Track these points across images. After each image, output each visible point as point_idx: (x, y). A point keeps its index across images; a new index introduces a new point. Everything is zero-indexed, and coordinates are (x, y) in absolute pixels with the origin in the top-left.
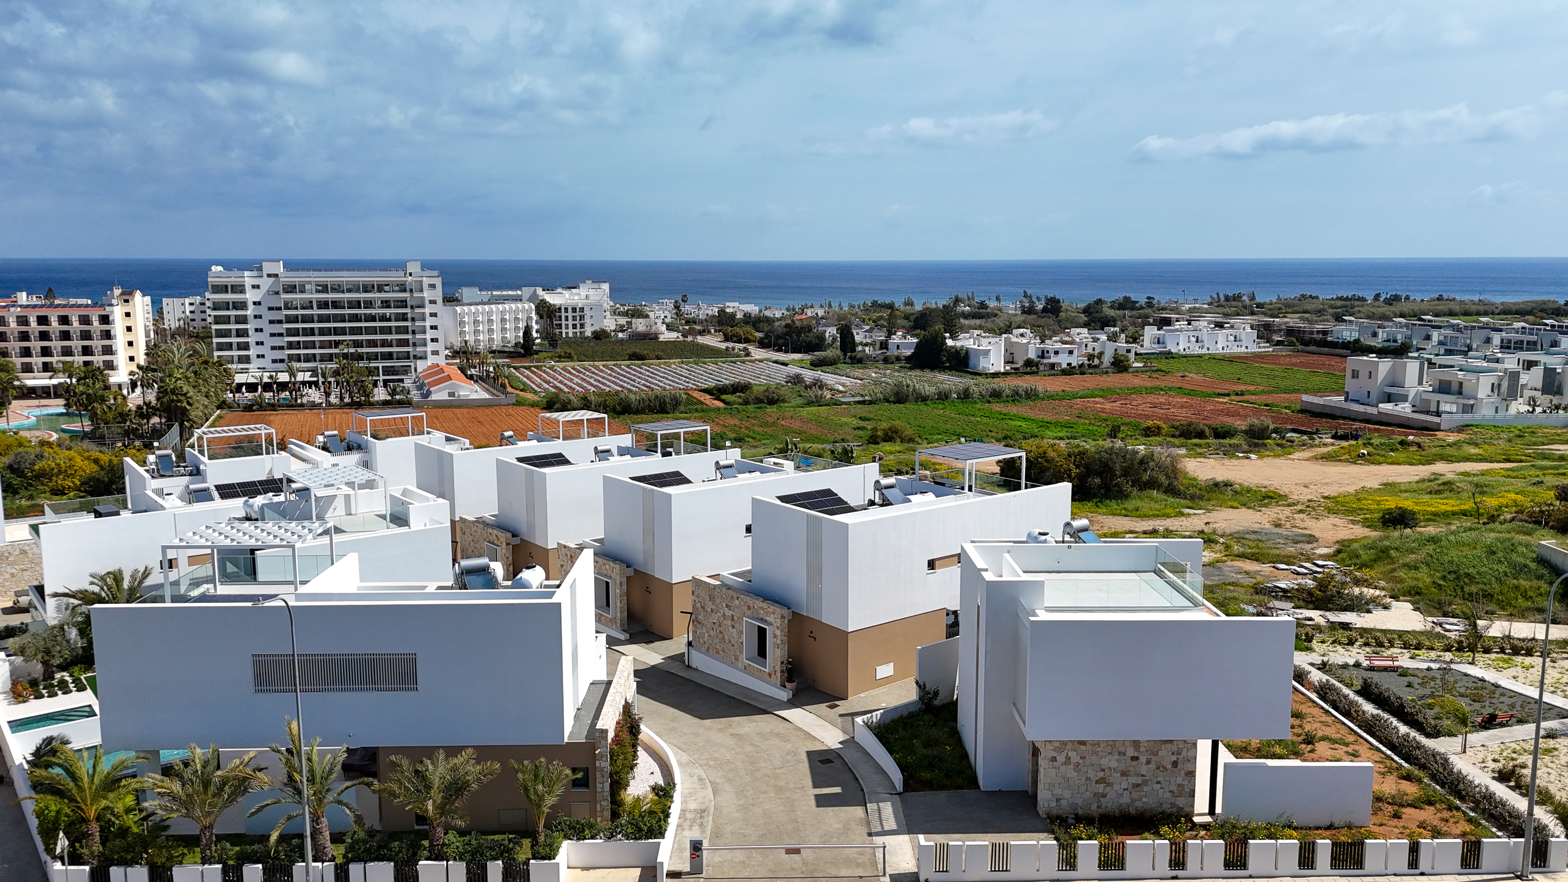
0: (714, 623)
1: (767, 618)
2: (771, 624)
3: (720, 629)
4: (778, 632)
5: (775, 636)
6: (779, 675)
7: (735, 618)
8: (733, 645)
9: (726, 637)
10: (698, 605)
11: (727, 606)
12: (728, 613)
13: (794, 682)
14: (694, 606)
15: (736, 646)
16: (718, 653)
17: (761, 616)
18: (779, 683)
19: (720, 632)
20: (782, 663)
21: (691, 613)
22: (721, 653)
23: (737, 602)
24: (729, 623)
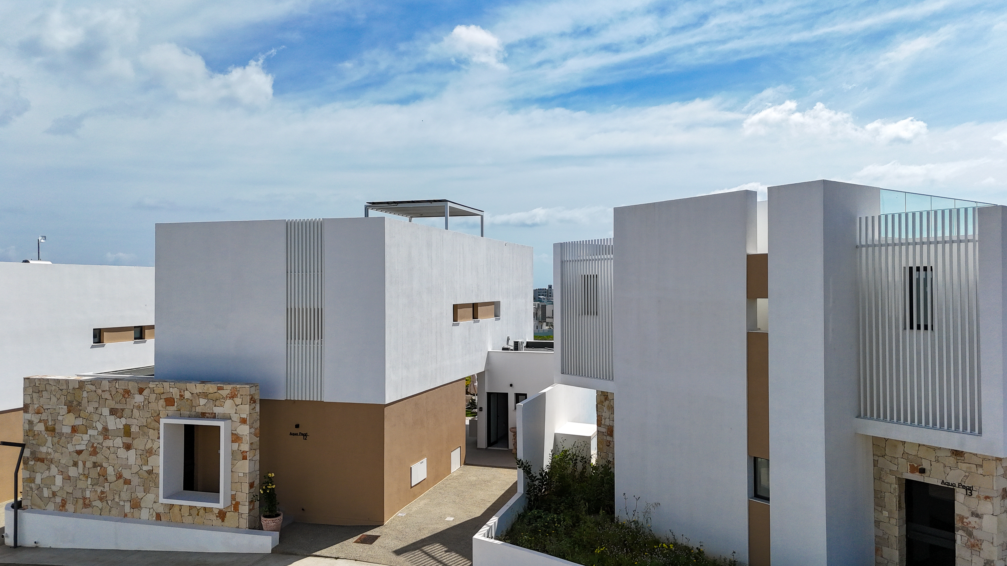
0: (79, 452)
1: (217, 410)
2: (226, 418)
3: (94, 459)
4: (244, 430)
5: (236, 438)
6: (244, 509)
7: (134, 429)
8: (127, 482)
9: (110, 470)
10: (40, 427)
11: (113, 412)
12: (114, 423)
13: (278, 515)
14: (29, 432)
15: (135, 481)
16: (86, 506)
17: (199, 410)
18: (244, 523)
19: (95, 465)
20: (251, 485)
21: (23, 446)
22: (98, 503)
23: (139, 399)
24: (119, 442)
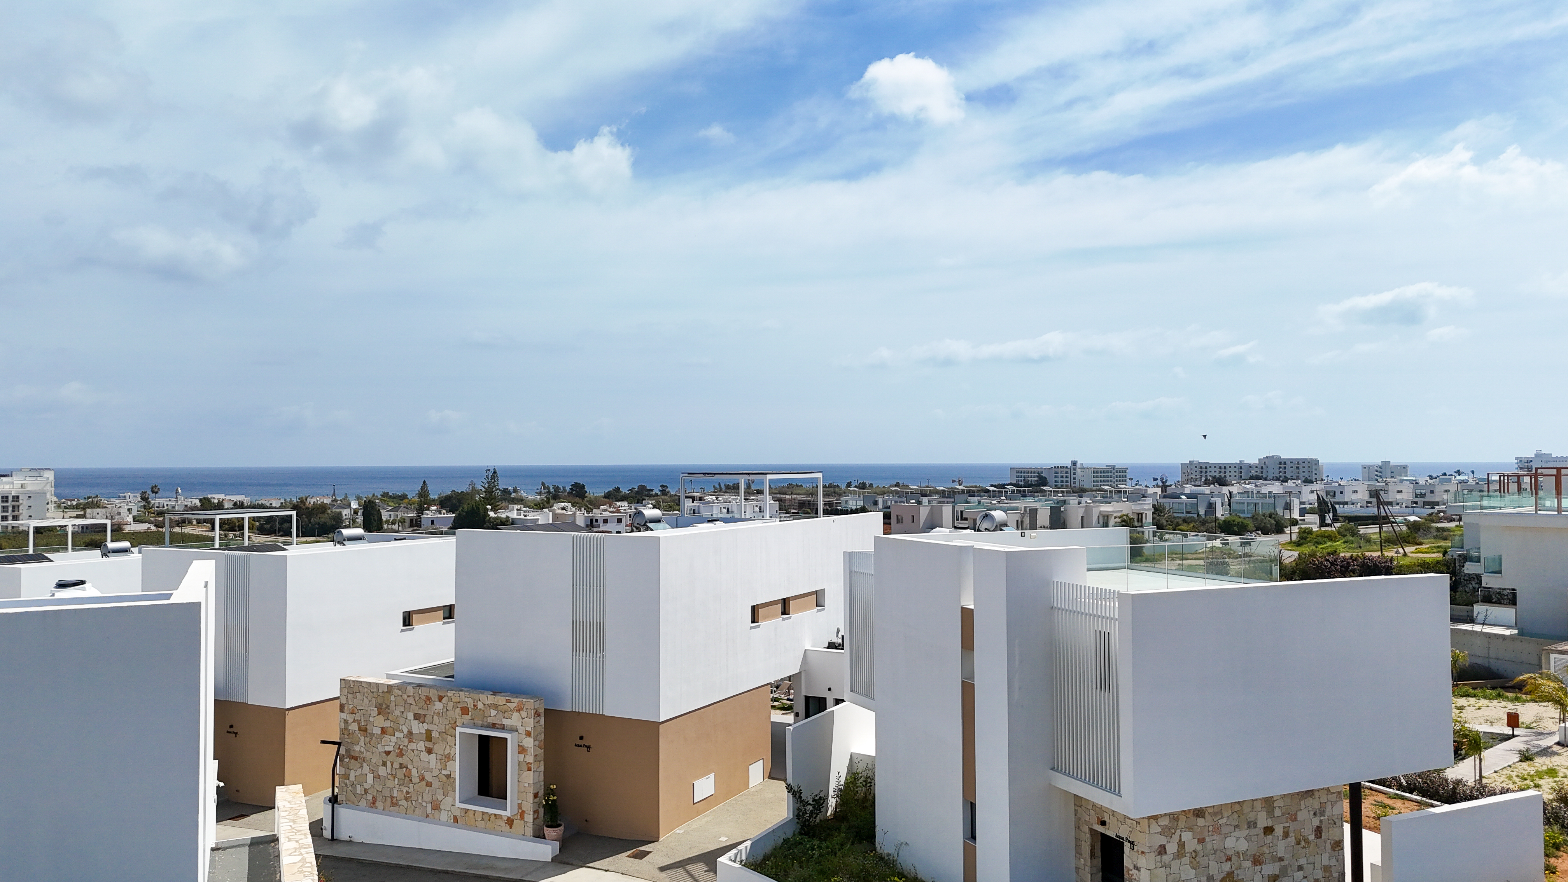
0: (388, 753)
1: (506, 722)
2: (513, 730)
3: (400, 760)
4: (529, 742)
5: (522, 750)
6: (529, 818)
7: (435, 734)
8: (429, 784)
9: (414, 772)
10: (354, 727)
11: (417, 717)
12: (418, 728)
13: (560, 825)
14: (344, 731)
15: (436, 784)
16: (394, 804)
17: (490, 720)
18: (529, 831)
19: (401, 766)
20: (536, 796)
21: (339, 744)
22: (403, 803)
23: (438, 706)
24: (421, 746)
